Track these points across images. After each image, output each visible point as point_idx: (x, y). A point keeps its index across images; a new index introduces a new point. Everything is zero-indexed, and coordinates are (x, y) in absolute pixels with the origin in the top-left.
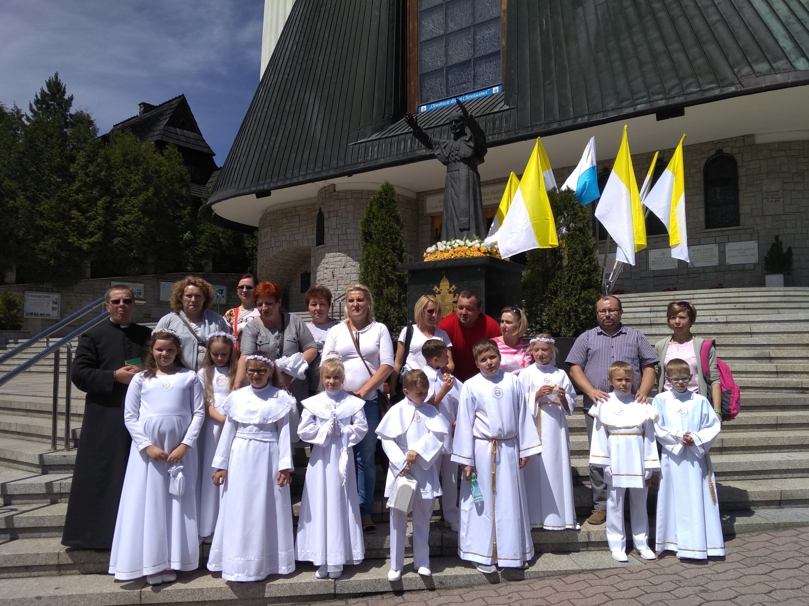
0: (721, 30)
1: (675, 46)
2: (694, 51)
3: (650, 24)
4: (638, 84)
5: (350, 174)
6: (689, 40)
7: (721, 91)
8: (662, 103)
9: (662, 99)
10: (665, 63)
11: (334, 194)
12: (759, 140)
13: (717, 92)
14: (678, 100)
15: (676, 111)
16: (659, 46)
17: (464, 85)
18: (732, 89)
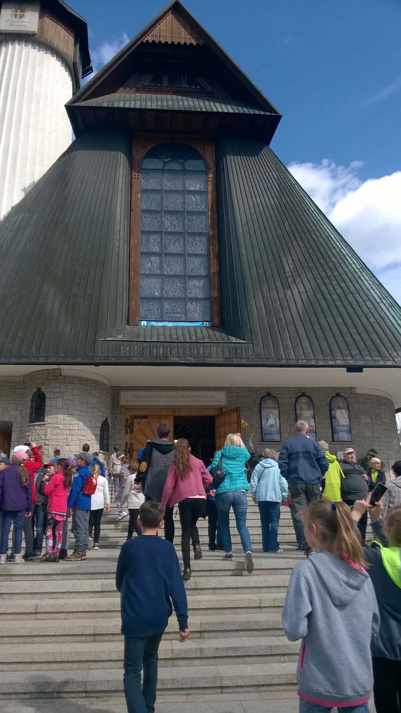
0: (377, 327)
1: (353, 330)
2: (365, 336)
3: (336, 313)
4: (334, 347)
5: (97, 365)
6: (361, 329)
7: (385, 363)
8: (352, 362)
9: (351, 360)
10: (349, 339)
11: (60, 377)
12: (358, 391)
13: (382, 363)
14: (361, 363)
15: (359, 369)
16: (343, 327)
17: (179, 315)
18: (390, 363)
